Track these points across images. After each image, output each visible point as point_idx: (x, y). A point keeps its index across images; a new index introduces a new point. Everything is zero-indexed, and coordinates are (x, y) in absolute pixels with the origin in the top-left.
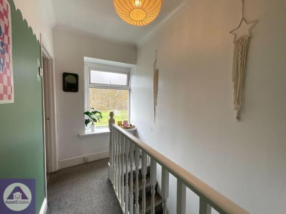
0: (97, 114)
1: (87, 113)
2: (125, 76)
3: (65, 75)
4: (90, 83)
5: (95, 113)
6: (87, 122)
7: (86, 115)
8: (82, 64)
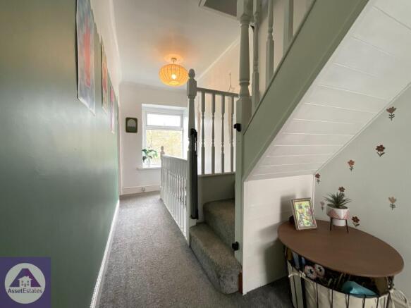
0: (153, 153)
1: (145, 150)
2: (178, 118)
3: (128, 119)
4: (147, 126)
5: (150, 151)
6: (144, 158)
7: (143, 152)
8: (140, 109)
